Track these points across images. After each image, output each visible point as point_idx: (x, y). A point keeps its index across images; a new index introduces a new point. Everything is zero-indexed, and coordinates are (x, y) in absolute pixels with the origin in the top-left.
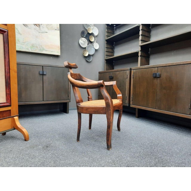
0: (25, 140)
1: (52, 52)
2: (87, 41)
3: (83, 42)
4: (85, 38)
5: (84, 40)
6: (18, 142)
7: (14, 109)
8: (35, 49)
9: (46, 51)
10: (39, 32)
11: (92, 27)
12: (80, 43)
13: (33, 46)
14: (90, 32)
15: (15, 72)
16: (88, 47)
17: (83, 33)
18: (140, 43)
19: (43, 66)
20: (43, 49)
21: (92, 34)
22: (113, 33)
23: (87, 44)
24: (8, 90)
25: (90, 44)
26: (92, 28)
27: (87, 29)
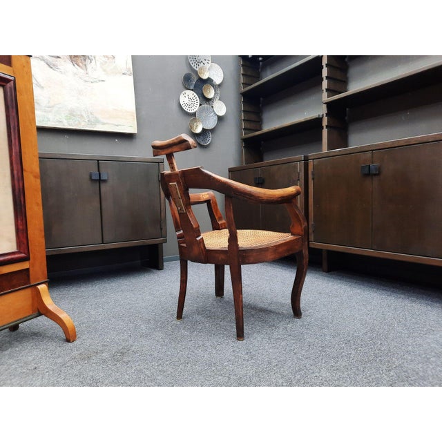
0: (68, 341)
1: (117, 126)
2: (198, 98)
3: (189, 99)
4: (192, 90)
5: (191, 96)
6: (51, 346)
7: (38, 266)
8: (77, 122)
9: (104, 124)
10: (86, 81)
11: (210, 65)
12: (182, 103)
13: (72, 114)
14: (205, 77)
15: (35, 177)
16: (201, 111)
17: (187, 79)
18: (325, 97)
19: (98, 161)
20: (97, 121)
21: (209, 81)
22: (258, 78)
23: (198, 104)
24: (22, 220)
25: (205, 106)
26: (207, 66)
27: (197, 69)
